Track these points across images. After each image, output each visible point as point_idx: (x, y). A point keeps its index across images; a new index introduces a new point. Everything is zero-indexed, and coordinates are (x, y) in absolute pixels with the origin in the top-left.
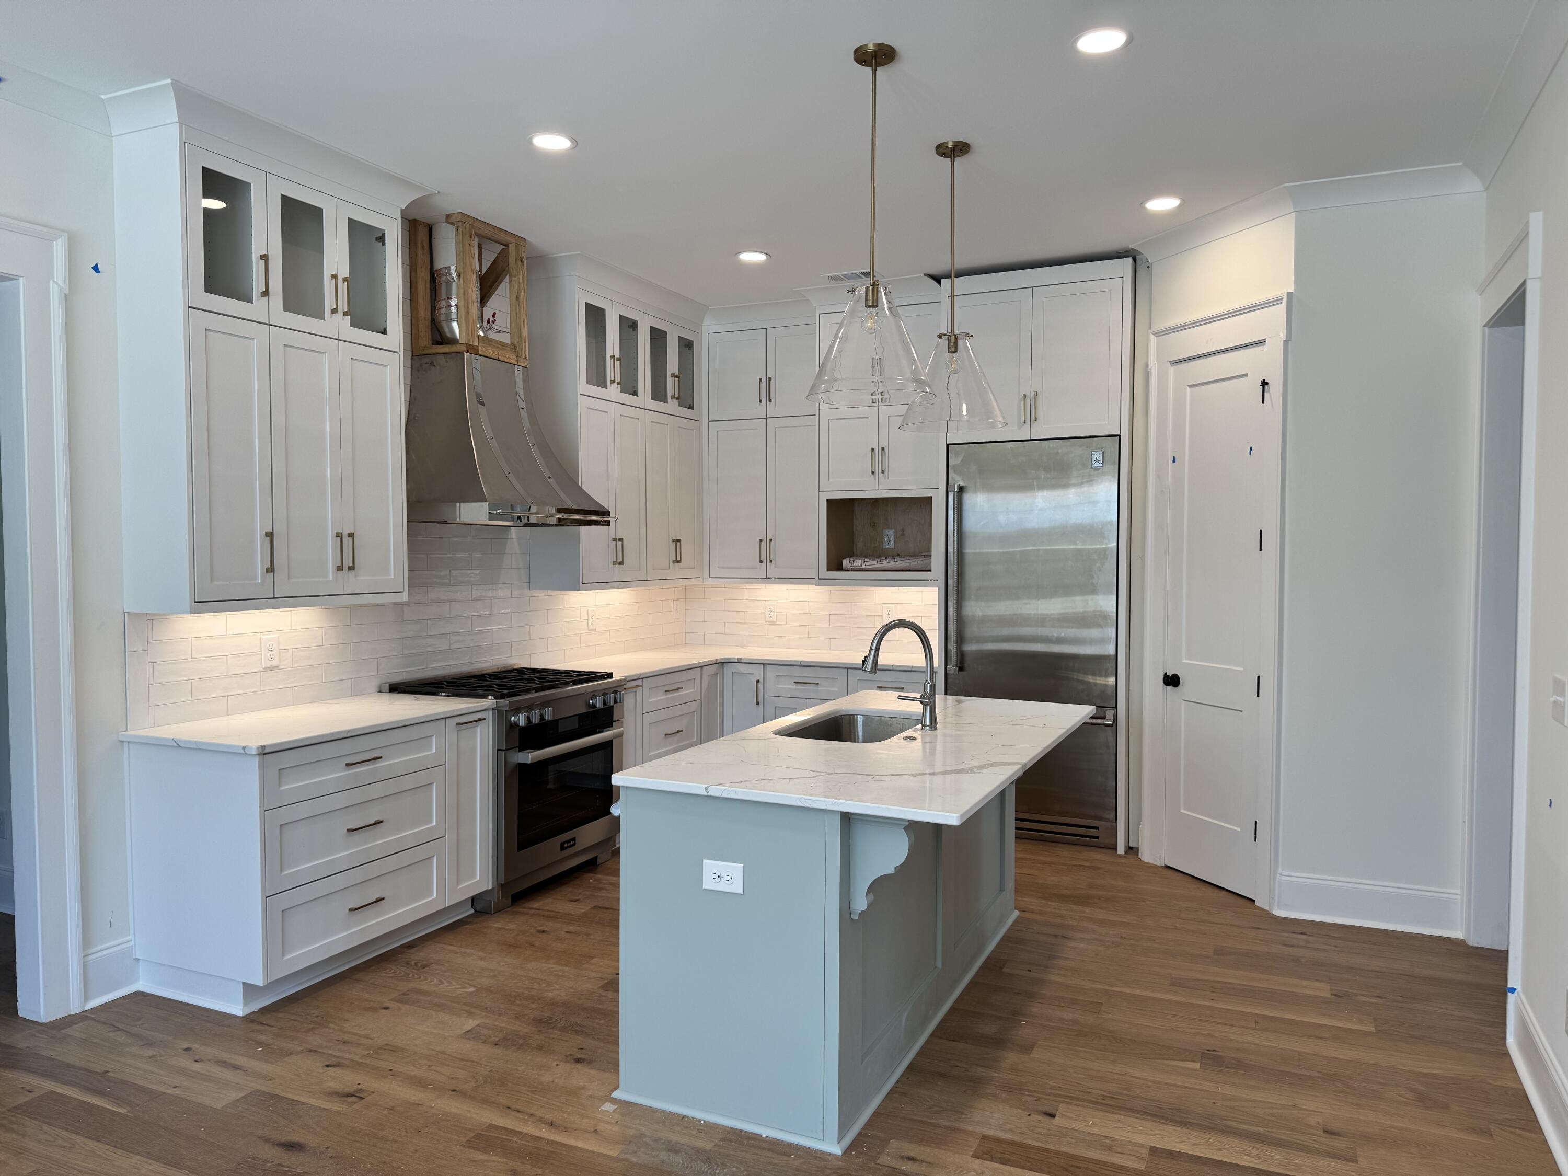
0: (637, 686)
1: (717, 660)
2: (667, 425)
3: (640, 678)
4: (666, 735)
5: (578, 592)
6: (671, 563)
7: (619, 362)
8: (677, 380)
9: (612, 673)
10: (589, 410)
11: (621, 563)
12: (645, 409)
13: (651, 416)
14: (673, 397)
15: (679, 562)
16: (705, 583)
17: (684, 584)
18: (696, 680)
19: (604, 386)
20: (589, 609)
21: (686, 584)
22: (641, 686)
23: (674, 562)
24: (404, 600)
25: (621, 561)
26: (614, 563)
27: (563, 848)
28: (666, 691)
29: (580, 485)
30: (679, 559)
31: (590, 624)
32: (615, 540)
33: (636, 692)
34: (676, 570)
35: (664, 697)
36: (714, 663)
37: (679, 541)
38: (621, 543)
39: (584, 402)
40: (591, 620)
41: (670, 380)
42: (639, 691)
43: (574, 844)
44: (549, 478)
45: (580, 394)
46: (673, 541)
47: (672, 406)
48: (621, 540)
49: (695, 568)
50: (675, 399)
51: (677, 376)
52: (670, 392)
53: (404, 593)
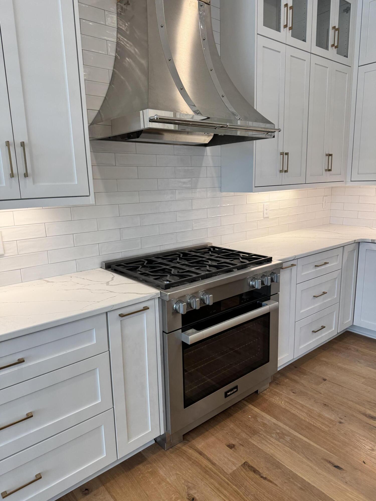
0: (293, 265)
1: (355, 240)
2: (327, 68)
3: (296, 259)
4: (314, 296)
5: (252, 193)
6: (324, 171)
7: (291, 10)
8: (337, 32)
9: (272, 257)
10: (264, 49)
11: (286, 171)
12: (311, 53)
13: (315, 59)
14: (333, 45)
15: (330, 170)
16: (346, 185)
17: (331, 186)
18: (338, 256)
19: (278, 29)
20: (264, 204)
21: (333, 186)
22: (296, 265)
23: (326, 170)
24: (91, 203)
25: (286, 169)
26: (281, 171)
27: (226, 396)
28: (316, 266)
29: (255, 108)
30: (330, 168)
31: (265, 214)
32: (282, 154)
33: (291, 269)
34: (328, 177)
35: (314, 270)
36: (353, 243)
37: (331, 155)
38: (287, 156)
39: (260, 42)
40: (265, 212)
41: (331, 32)
42: (294, 268)
43: (237, 391)
44: (223, 97)
45: (258, 34)
46: (327, 155)
47: (332, 53)
48: (287, 154)
49: (341, 175)
50: (334, 47)
51: (338, 29)
52: (331, 42)
53: (90, 197)
